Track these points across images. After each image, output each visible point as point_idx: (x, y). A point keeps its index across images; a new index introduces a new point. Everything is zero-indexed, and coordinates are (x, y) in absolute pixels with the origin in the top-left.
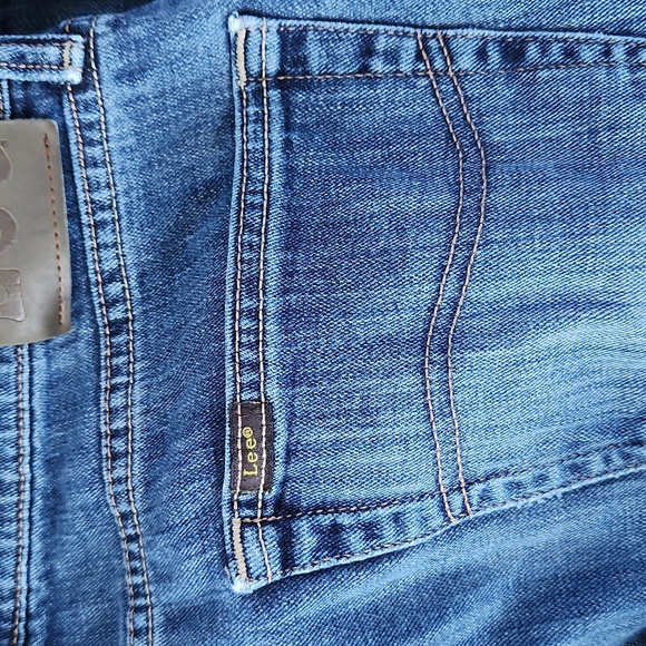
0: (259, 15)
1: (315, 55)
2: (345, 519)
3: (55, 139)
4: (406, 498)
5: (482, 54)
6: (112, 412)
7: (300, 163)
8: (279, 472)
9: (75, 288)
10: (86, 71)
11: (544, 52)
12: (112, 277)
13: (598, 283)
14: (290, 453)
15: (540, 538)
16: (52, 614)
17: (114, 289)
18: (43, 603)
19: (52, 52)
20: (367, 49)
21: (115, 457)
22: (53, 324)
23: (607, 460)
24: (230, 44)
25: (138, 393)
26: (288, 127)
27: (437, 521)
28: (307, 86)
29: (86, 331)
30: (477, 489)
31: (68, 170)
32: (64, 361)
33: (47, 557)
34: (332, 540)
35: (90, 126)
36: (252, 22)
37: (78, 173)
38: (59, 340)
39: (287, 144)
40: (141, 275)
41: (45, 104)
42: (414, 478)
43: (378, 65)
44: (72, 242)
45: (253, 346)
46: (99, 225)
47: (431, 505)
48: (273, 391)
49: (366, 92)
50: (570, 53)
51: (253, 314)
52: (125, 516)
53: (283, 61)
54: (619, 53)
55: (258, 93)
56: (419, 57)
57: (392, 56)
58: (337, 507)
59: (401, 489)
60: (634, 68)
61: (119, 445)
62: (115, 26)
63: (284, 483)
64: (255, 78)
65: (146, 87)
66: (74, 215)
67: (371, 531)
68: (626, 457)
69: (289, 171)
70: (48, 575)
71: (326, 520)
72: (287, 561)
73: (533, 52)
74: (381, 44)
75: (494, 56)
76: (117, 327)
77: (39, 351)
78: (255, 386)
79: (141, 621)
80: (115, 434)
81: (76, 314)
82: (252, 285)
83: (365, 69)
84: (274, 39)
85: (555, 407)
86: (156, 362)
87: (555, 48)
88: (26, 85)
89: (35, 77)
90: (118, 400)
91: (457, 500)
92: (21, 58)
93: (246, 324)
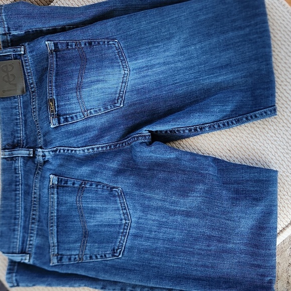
0: (50, 41)
1: (59, 46)
2: (68, 116)
3: (21, 63)
4: (77, 113)
5: (85, 44)
6: (33, 105)
7: (58, 63)
8: (57, 109)
9: (26, 86)
10: (24, 52)
11: (95, 43)
12: (32, 84)
13: (102, 78)
14: (58, 106)
15: (103, 120)
16: (27, 140)
17: (32, 86)
18: (25, 138)
19: (19, 49)
20: (68, 45)
21: (34, 112)
22: (23, 92)
23: (111, 107)
24: (46, 46)
25: (37, 102)
26: (57, 58)
27: (83, 117)
28: (59, 51)
29: (28, 93)
30: (89, 111)
31: (23, 67)
32: (25, 99)
33: (25, 131)
34: (66, 120)
35: (26, 60)
36: (49, 42)
37: (25, 68)
38: (24, 95)
39: (56, 61)
40: (36, 83)
41: (19, 57)
42: (77, 109)
43: (69, 47)
44: (25, 79)
45: (51, 91)
46: (29, 76)
47: (81, 114)
48: (55, 97)
49: (68, 51)
50: (99, 43)
51: (51, 86)
52: (36, 121)
53: (55, 48)
54: (106, 42)
55: (52, 53)
56: (76, 46)
57: (71, 46)
58: (66, 114)
59: (76, 111)
60: (108, 45)
61: (34, 110)
62: (28, 44)
63: (58, 111)
64: (51, 51)
65: (34, 53)
66: (25, 74)
67: (72, 118)
68: (114, 106)
69: (57, 65)
70: (26, 134)
71: (65, 117)
72: (59, 123)
73: (93, 43)
74: (70, 44)
75: (87, 44)
76: (33, 92)
77: (21, 97)
78: (52, 96)
79: (40, 137)
80: (34, 108)
81: (26, 91)
82: (51, 82)
83: (68, 48)
84: (53, 44)
85: (99, 98)
86: (39, 96)
87: (96, 42)
88: (15, 55)
89: (17, 53)
90: (34, 103)
91: (86, 113)
92: (14, 50)
93: (50, 88)
